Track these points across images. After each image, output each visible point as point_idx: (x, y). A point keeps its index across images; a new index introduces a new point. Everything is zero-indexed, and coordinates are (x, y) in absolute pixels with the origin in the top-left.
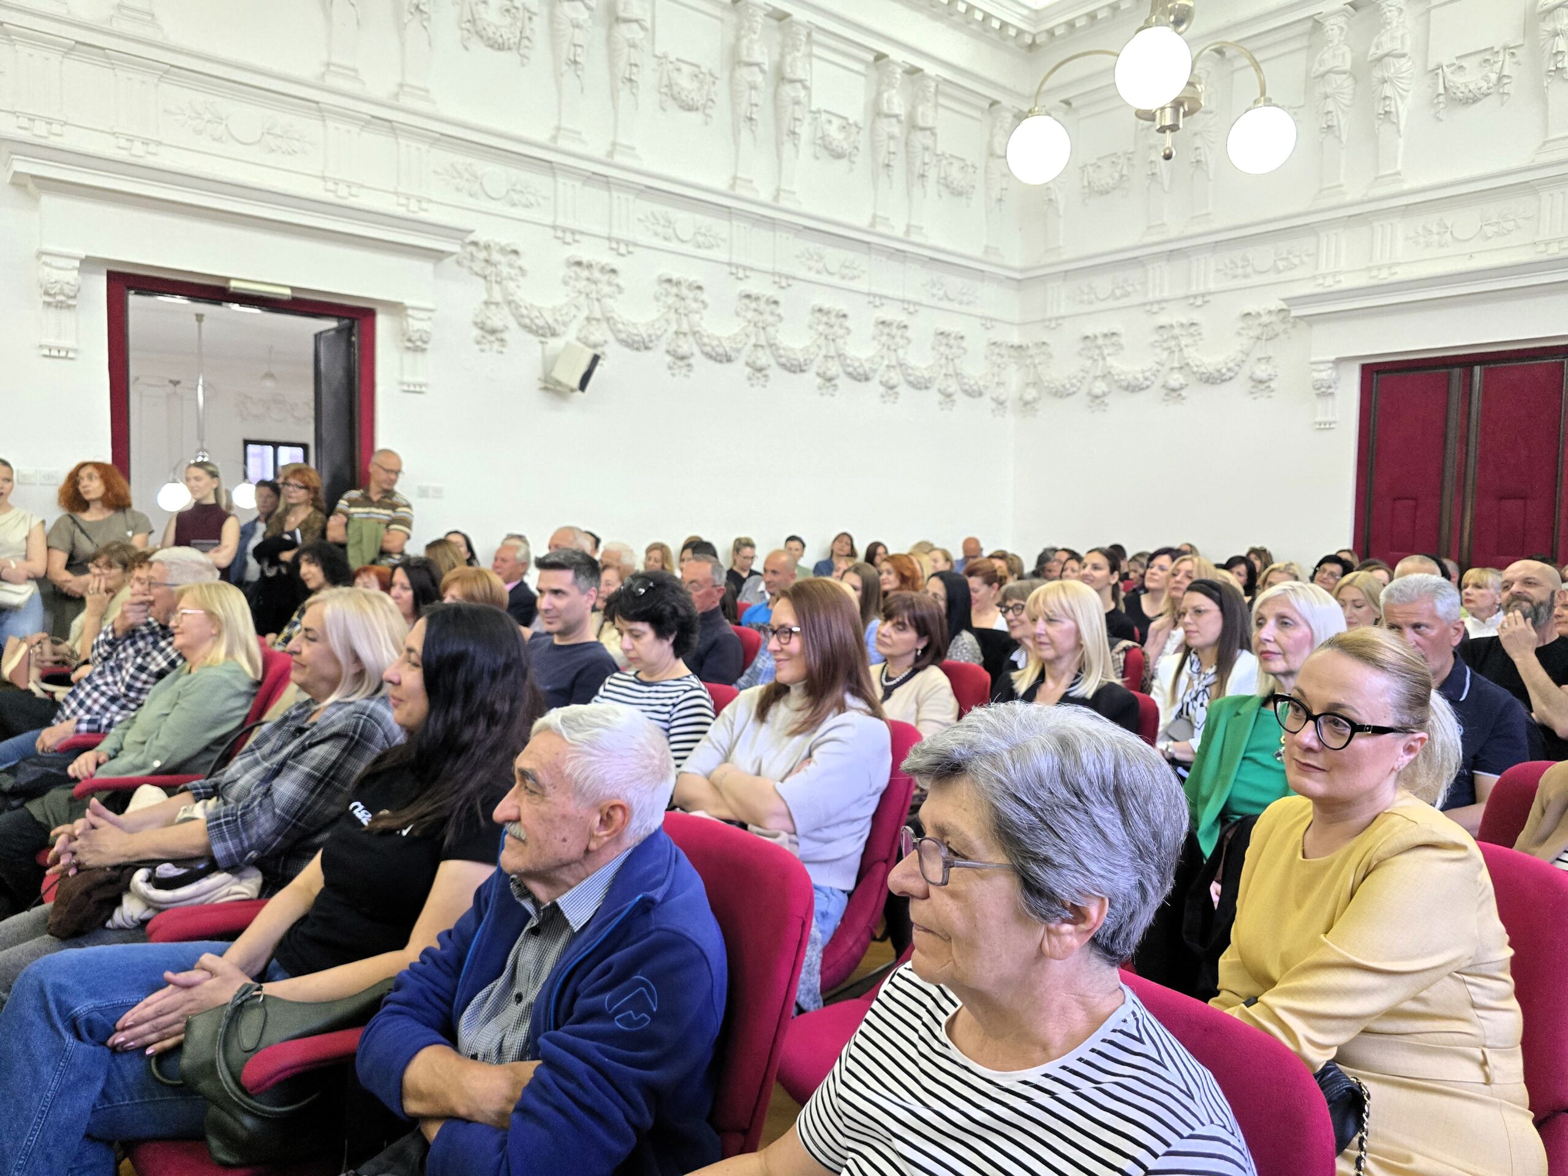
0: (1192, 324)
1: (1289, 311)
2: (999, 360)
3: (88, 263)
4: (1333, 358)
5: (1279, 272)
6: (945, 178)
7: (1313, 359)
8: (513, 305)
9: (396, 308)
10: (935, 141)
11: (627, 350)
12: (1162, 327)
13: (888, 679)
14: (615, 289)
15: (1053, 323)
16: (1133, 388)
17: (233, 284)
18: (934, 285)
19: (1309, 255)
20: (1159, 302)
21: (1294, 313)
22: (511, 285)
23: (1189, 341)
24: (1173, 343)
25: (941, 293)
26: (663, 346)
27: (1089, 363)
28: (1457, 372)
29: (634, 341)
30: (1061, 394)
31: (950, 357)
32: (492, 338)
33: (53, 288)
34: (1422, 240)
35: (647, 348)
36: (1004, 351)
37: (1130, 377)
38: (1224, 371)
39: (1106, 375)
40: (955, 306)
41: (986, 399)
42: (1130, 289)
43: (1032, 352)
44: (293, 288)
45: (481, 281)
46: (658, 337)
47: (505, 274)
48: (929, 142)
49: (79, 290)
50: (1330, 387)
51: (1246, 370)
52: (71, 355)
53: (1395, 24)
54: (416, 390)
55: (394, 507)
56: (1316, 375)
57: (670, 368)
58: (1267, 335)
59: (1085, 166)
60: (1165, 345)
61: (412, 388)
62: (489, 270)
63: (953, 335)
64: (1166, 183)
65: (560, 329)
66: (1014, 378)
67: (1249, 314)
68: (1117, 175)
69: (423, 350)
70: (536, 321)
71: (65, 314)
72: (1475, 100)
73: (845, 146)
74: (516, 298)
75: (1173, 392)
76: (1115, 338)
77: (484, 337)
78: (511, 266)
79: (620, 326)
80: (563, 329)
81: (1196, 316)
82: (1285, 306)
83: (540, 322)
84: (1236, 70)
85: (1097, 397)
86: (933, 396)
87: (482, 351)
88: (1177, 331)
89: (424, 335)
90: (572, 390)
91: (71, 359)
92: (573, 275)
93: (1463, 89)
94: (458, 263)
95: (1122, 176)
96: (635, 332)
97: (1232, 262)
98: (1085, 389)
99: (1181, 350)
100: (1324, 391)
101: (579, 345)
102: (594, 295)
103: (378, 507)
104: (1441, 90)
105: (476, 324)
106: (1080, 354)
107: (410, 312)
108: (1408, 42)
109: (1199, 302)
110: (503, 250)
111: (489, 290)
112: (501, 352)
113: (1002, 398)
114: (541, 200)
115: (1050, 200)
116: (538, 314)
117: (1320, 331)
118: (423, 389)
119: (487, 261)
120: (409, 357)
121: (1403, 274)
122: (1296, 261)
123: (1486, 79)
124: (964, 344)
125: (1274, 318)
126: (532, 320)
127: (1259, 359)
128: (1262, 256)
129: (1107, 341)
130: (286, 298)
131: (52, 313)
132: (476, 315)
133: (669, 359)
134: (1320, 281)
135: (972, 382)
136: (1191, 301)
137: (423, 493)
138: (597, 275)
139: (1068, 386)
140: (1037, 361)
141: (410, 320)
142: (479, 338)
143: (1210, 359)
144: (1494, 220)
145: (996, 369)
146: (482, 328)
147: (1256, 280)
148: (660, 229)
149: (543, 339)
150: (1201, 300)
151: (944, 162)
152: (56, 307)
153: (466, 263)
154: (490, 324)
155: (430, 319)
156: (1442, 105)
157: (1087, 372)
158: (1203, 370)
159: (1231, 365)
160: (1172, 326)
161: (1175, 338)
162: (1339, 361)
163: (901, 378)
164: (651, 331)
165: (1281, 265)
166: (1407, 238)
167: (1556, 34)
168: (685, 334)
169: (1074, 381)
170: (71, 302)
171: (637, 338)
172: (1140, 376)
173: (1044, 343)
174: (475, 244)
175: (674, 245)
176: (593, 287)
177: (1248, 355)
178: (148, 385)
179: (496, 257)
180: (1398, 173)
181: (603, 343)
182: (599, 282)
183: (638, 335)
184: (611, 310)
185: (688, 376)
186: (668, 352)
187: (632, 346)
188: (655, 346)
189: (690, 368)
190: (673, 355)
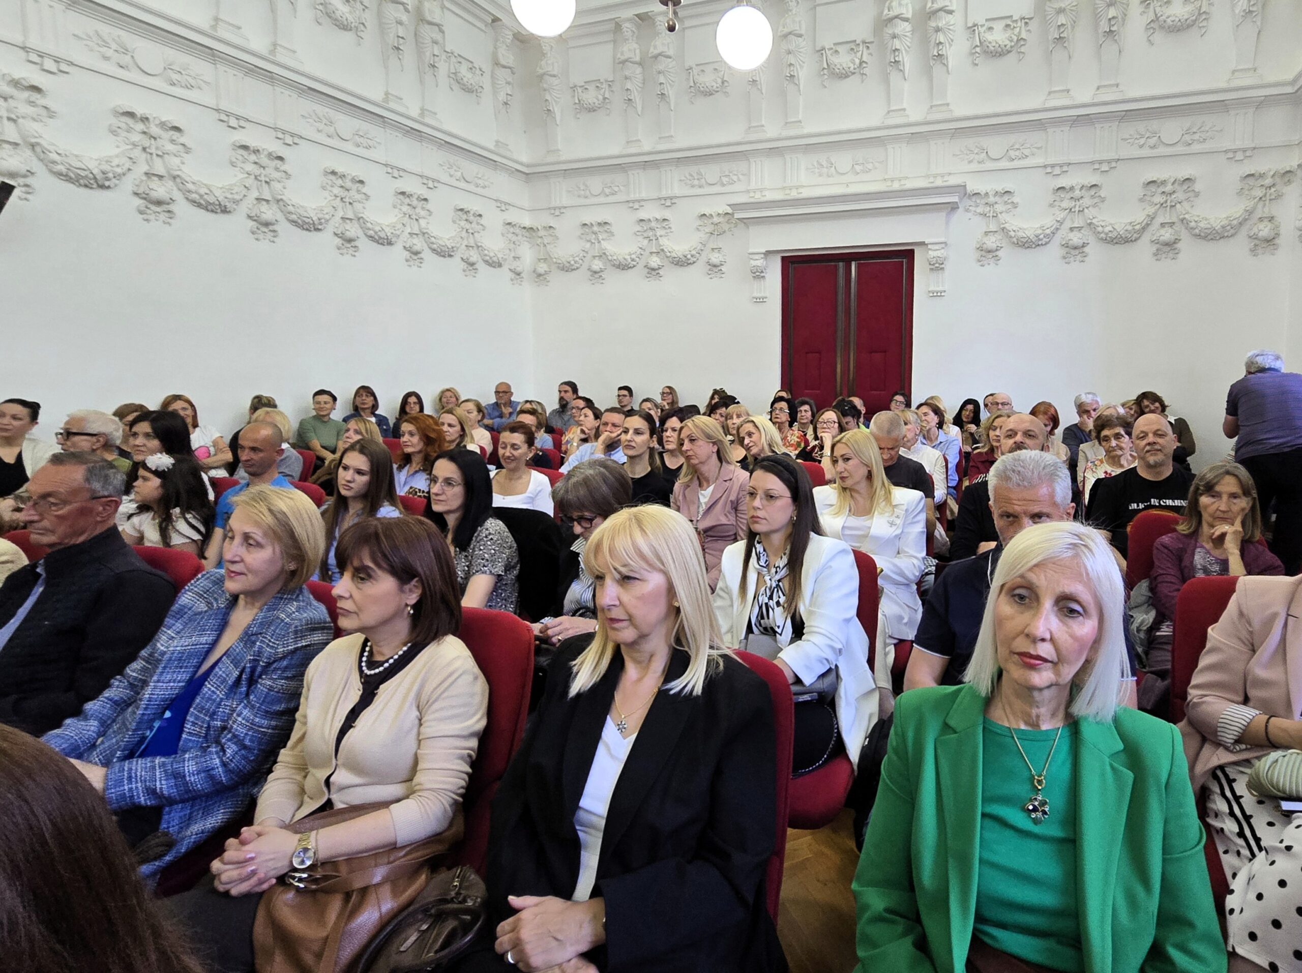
0: (664, 220)
1: (732, 214)
2: (514, 238)
4: (764, 251)
5: (723, 185)
6: (455, 74)
7: (751, 251)
10: (444, 38)
12: (642, 220)
13: (372, 664)
15: (557, 211)
16: (623, 267)
18: (451, 167)
19: (743, 175)
20: (639, 201)
21: (736, 216)
23: (662, 232)
24: (651, 234)
25: (459, 174)
26: (128, 185)
27: (588, 245)
28: (841, 264)
30: (567, 268)
31: (471, 231)
34: (817, 170)
36: (518, 231)
37: (620, 258)
38: (689, 256)
39: (603, 256)
40: (471, 187)
41: (505, 268)
42: (616, 189)
43: (541, 233)
48: (438, 37)
50: (762, 272)
51: (703, 259)
53: (794, 12)
56: (753, 263)
58: (717, 232)
59: (575, 86)
60: (645, 235)
63: (472, 212)
64: (639, 109)
66: (527, 255)
67: (704, 215)
68: (601, 97)
72: (847, 76)
73: (350, 19)
75: (653, 271)
76: (607, 227)
81: (667, 214)
82: (729, 210)
84: (687, 28)
85: (595, 272)
86: (456, 264)
88: (653, 224)
93: (838, 66)
95: (605, 99)
96: (81, 165)
97: (691, 175)
98: (585, 266)
99: (657, 239)
100: (758, 275)
102: (3, 113)
104: (826, 66)
106: (580, 238)
108: (804, 26)
109: (668, 203)
113: (519, 269)
115: (549, 110)
117: (754, 230)
121: (806, 193)
122: (735, 178)
123: (853, 62)
124: (482, 221)
125: (721, 219)
127: (713, 249)
128: (711, 172)
129: (601, 229)
134: (752, 194)
135: (492, 254)
136: (663, 202)
139: (572, 262)
140: (546, 242)
143: (678, 246)
144: (861, 161)
145: (512, 246)
147: (708, 190)
148: (111, 54)
150: (669, 202)
151: (453, 59)
156: (826, 77)
157: (587, 253)
158: (674, 255)
159: (694, 252)
160: (649, 220)
161: (652, 229)
162: (768, 253)
163: (425, 245)
165: (725, 180)
166: (807, 169)
167: (894, 37)
168: (160, 177)
169: (577, 259)
172: (628, 257)
173: (550, 227)
175: (134, 76)
176: (2, 103)
177: (705, 245)
180: (800, 122)
181: (23, 171)
182: (12, 97)
183: (84, 170)
184: (37, 135)
185: (169, 223)
186: (136, 194)
187: (77, 181)
188: (116, 185)
189: (171, 215)
190: (145, 199)
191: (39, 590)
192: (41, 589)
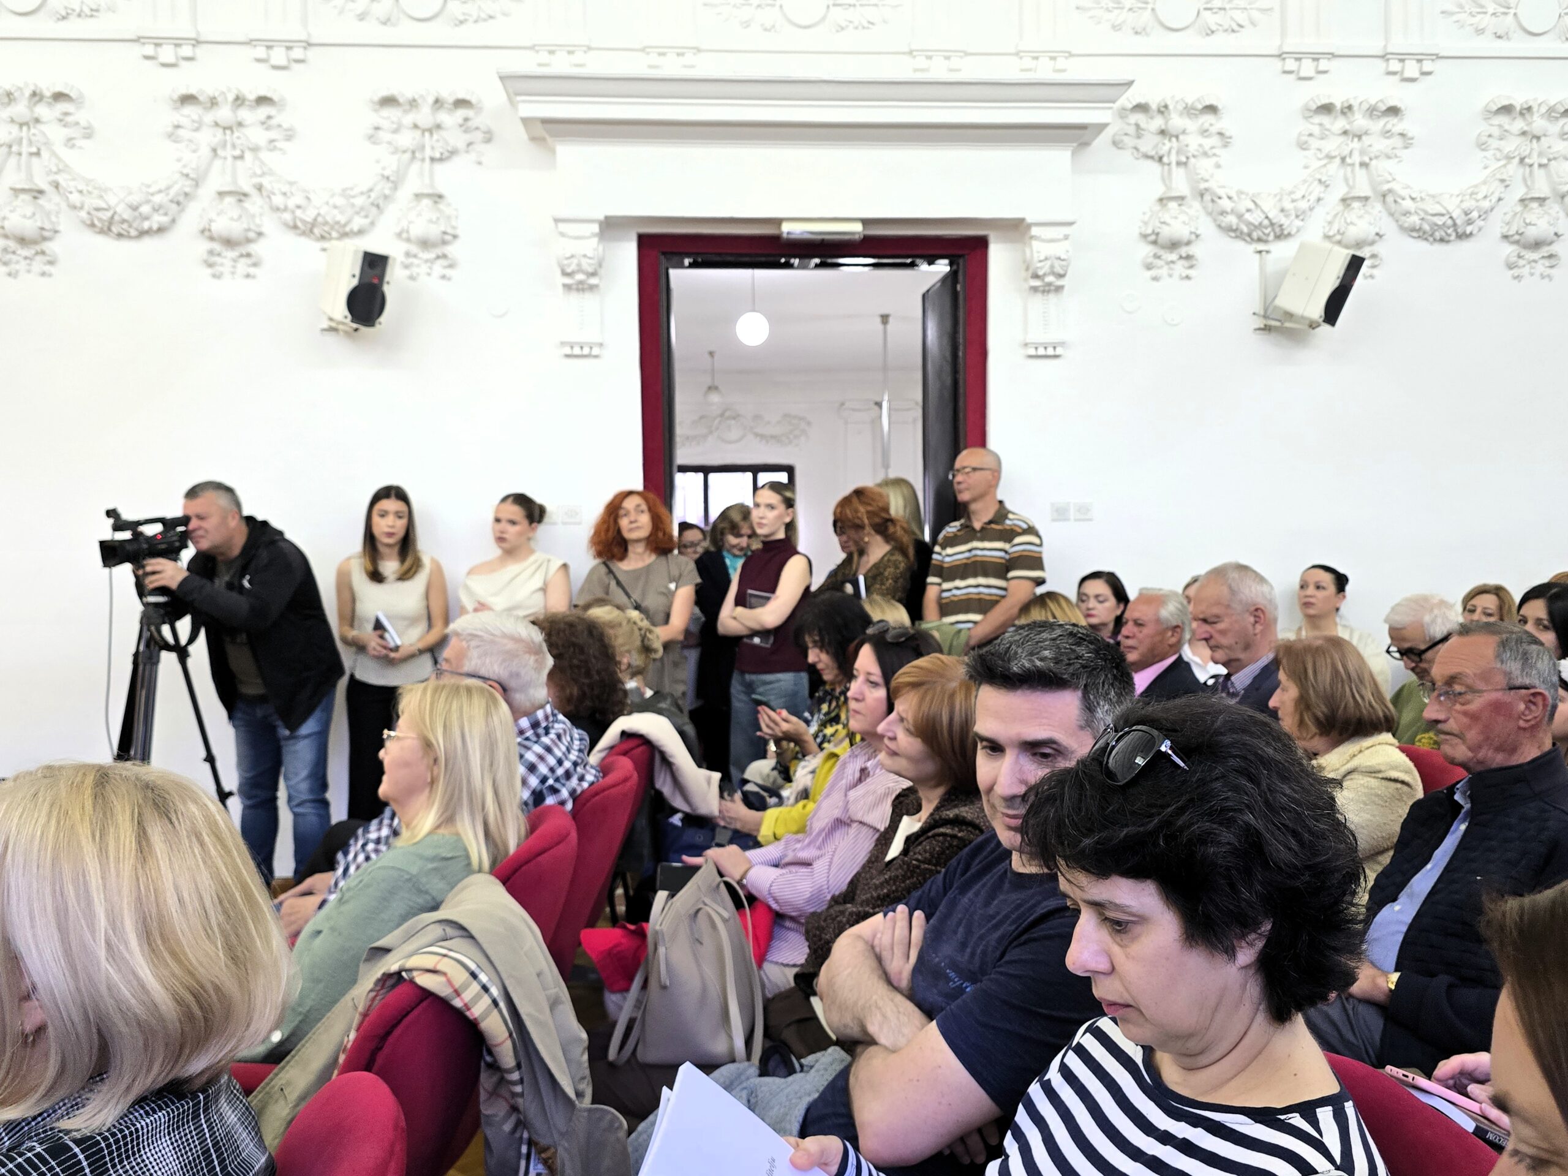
3: (611, 226)
8: (1207, 197)
9: (1016, 228)
11: (1423, 245)
14: (1397, 141)
17: (786, 228)
22: (1204, 166)
26: (1496, 226)
29: (1435, 227)
32: (1173, 256)
33: (569, 265)
35: (1462, 236)
44: (866, 222)
45: (1155, 167)
46: (1484, 214)
47: (1193, 148)
49: (600, 265)
52: (595, 351)
54: (1047, 353)
55: (1008, 535)
57: (1511, 266)
61: (1041, 352)
62: (1167, 145)
65: (1290, 223)
69: (1059, 289)
70: (1248, 216)
71: (588, 299)
74: (1212, 184)
77: (1157, 257)
78: (1204, 132)
79: (1408, 204)
80: (1298, 223)
83: (1255, 218)
87: (1155, 279)
89: (1057, 263)
90: (1313, 325)
91: (596, 357)
92: (1316, 130)
94: (1116, 144)
96: (1438, 209)
101: (1328, 245)
102: (1356, 159)
103: (982, 539)
105: (1144, 236)
107: (1034, 231)
110: (1189, 111)
111: (1166, 179)
112: (1188, 277)
114: (1256, 15)
116: (1252, 206)
118: (1059, 351)
119: (1162, 132)
120: (1037, 302)
126: (1240, 217)
130: (857, 237)
131: (574, 298)
132: (1146, 223)
133: (1509, 250)
137: (1060, 514)
138: (1360, 121)
141: (1034, 243)
142: (1150, 260)
146: (1155, 243)
148: (1485, 21)
149: (1261, 247)
152: (578, 290)
153: (1129, 141)
154: (1166, 232)
155: (1066, 237)
164: (1469, 204)
168: (1542, 200)
170: (593, 281)
171: (1440, 221)
174: (1141, 108)
175: (1520, 45)
176: (1355, 144)
178: (854, 410)
179: (1177, 122)
181: (1372, 236)
182: (1366, 133)
183: (1443, 215)
184: (1390, 179)
185: (1549, 276)
186: (1505, 237)
187: (1432, 235)
188: (1480, 229)
189: (1553, 262)
190: (1517, 242)
191: (1461, 828)
192: (1463, 827)
